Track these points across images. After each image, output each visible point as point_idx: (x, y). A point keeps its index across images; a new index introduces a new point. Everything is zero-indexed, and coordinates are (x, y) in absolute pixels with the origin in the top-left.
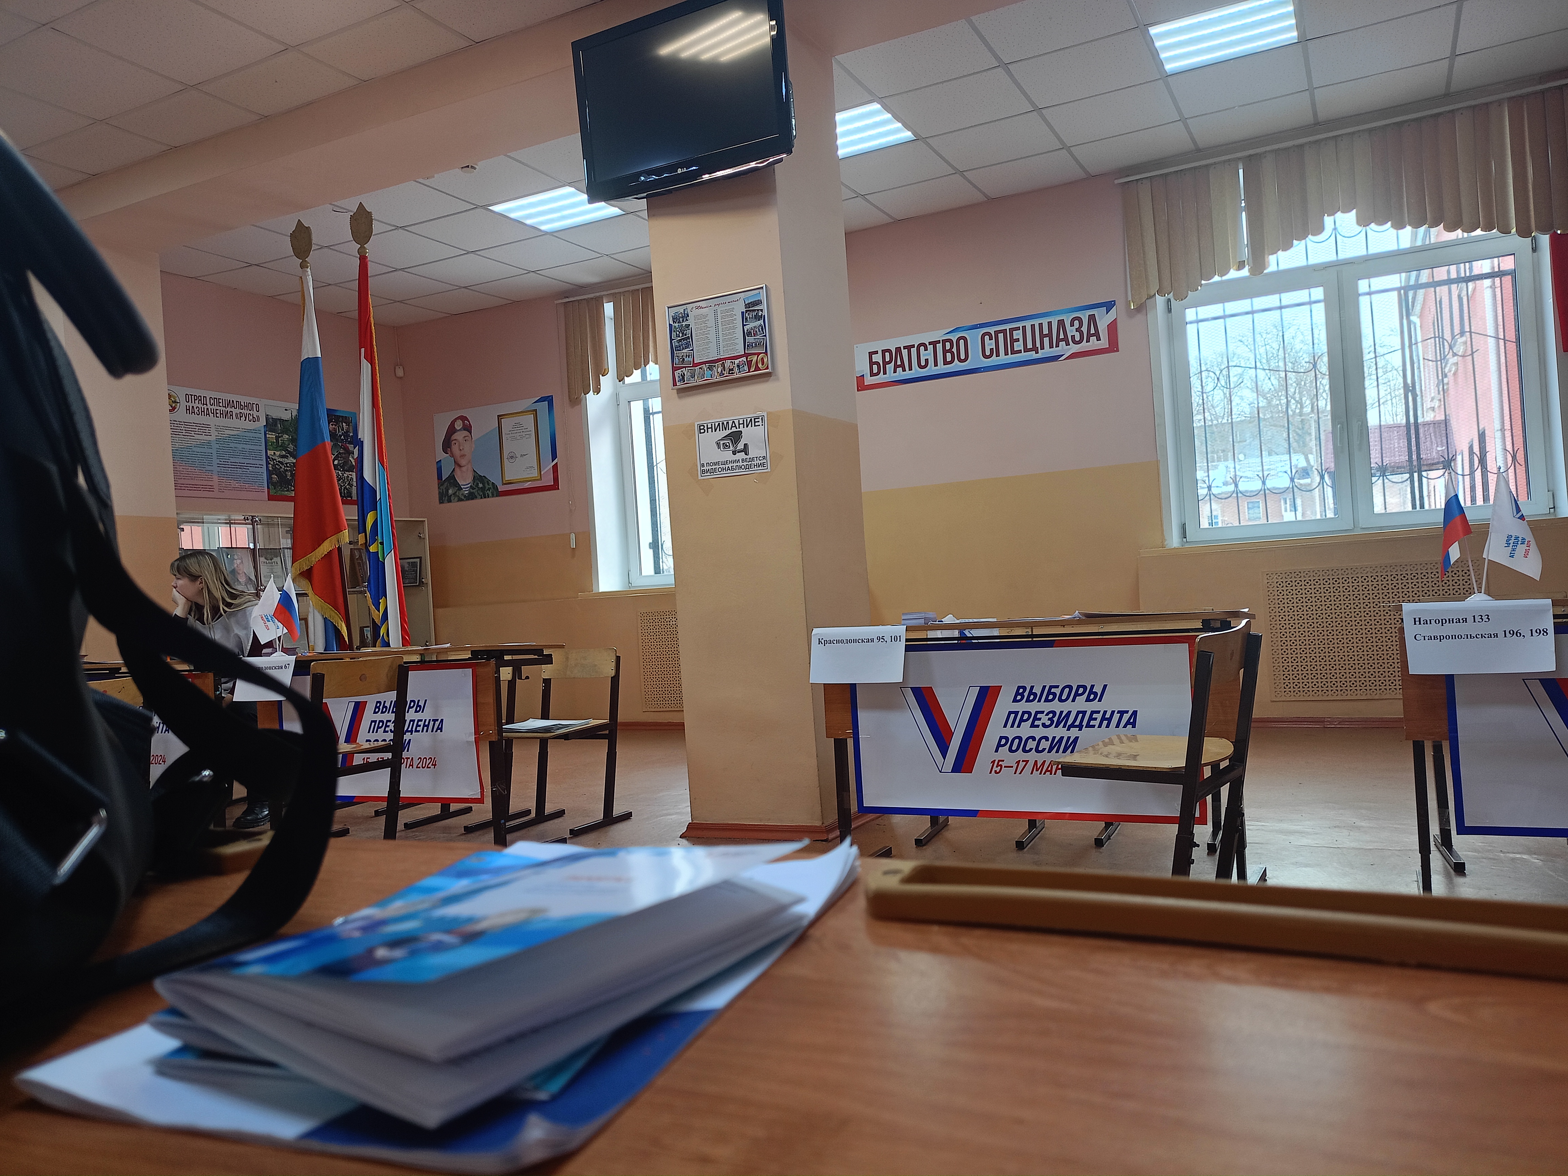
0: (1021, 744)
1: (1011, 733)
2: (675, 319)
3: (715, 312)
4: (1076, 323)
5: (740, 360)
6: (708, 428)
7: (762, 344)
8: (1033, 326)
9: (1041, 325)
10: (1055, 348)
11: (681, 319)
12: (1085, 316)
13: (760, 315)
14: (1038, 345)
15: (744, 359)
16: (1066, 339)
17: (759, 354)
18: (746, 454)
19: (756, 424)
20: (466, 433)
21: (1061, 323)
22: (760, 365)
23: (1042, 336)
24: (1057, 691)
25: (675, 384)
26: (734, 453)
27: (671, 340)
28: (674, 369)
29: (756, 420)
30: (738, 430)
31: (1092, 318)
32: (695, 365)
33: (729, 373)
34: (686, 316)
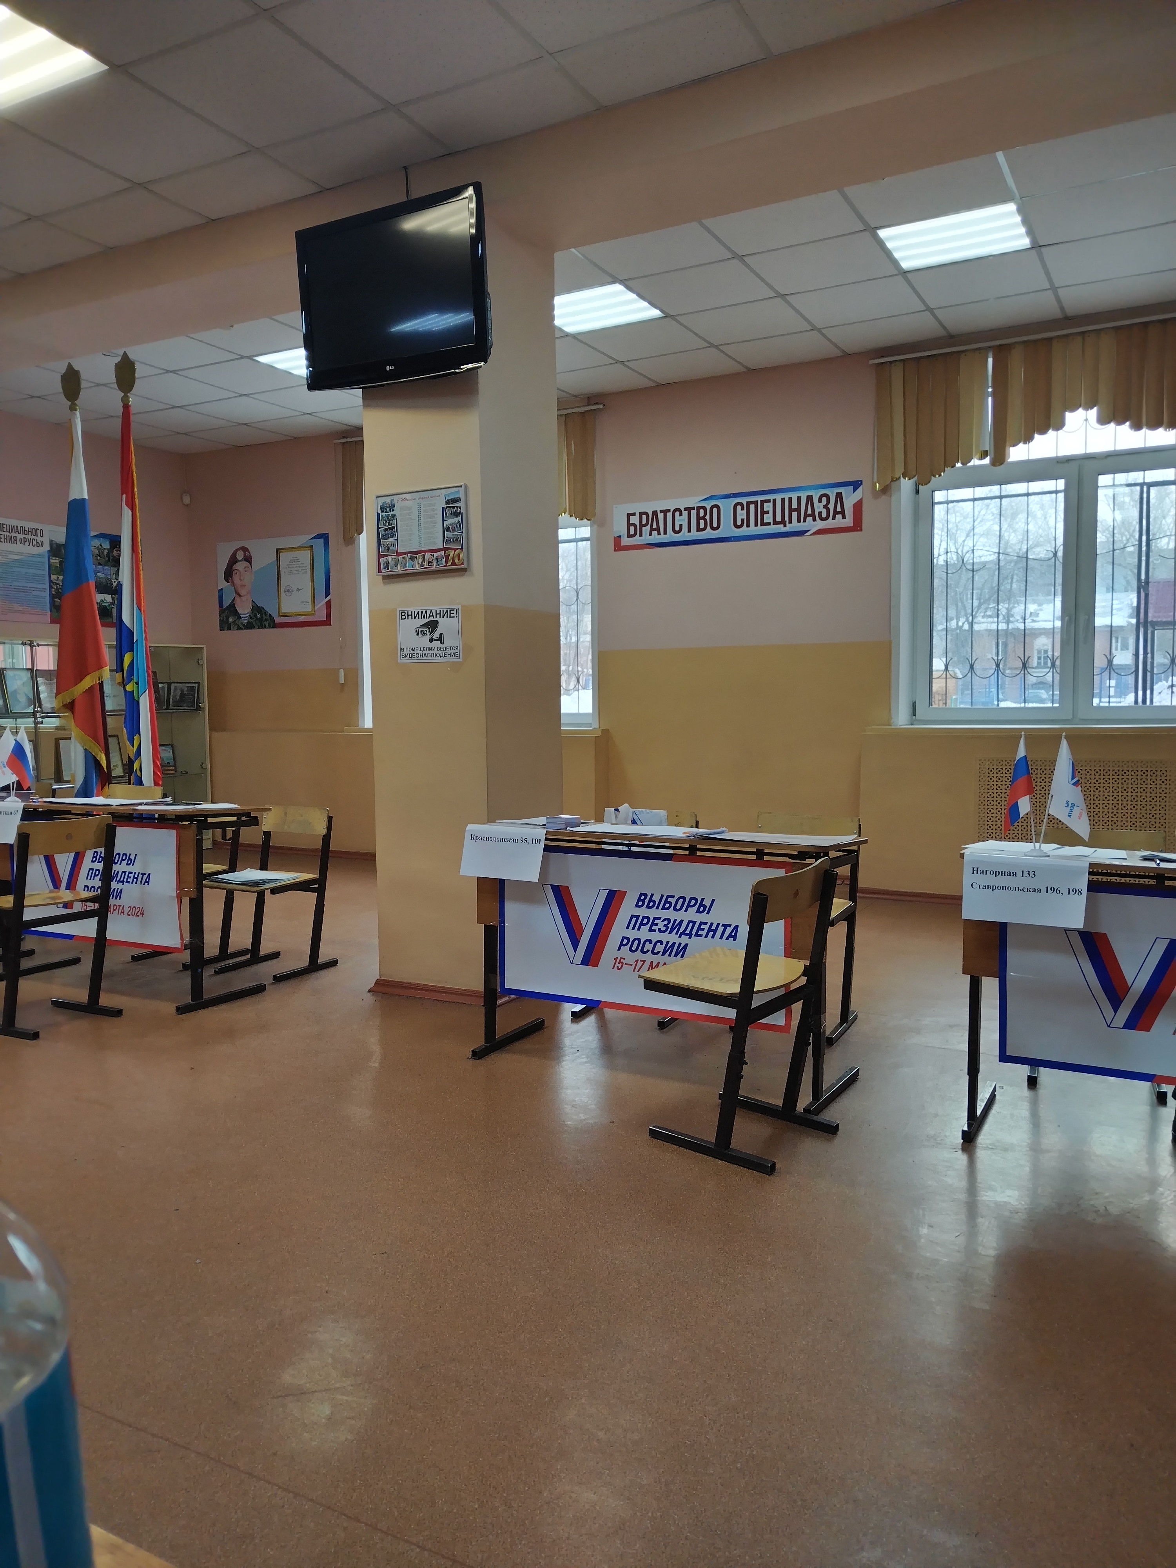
0: (638, 946)
1: (632, 934)
2: (383, 509)
3: (419, 506)
4: (824, 500)
5: (439, 553)
6: (408, 615)
7: (459, 540)
8: (783, 500)
9: (790, 499)
10: (802, 523)
11: (388, 509)
12: (832, 494)
13: (458, 512)
14: (787, 518)
15: (442, 552)
16: (813, 515)
17: (455, 549)
18: (441, 643)
19: (452, 615)
20: (246, 564)
21: (810, 498)
22: (456, 561)
23: (791, 510)
24: (673, 901)
25: (379, 571)
26: (431, 641)
27: (378, 528)
28: (380, 556)
29: (452, 612)
30: (435, 619)
31: (839, 496)
32: (399, 554)
33: (429, 565)
34: (392, 507)
